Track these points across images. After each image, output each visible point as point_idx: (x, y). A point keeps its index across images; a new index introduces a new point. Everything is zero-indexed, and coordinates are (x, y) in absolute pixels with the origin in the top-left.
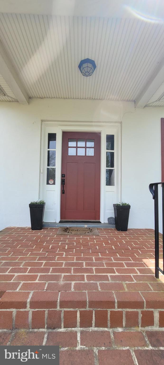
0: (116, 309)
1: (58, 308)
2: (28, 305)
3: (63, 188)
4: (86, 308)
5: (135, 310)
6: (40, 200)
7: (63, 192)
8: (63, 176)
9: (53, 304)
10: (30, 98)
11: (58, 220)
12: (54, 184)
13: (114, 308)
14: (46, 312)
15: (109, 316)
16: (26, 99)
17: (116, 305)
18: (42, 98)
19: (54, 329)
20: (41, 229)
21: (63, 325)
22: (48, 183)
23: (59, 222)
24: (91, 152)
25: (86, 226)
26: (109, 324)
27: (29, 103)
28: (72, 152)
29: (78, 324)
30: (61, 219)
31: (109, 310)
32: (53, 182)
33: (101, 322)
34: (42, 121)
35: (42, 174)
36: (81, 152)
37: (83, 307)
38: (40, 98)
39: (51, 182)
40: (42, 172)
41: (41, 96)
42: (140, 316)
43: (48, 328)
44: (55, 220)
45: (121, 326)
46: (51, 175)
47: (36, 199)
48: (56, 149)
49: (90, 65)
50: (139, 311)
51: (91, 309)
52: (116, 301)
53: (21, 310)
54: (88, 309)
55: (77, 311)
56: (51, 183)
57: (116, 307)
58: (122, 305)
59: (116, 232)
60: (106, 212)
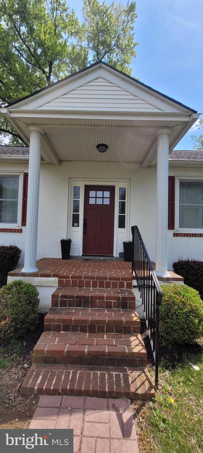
0: (108, 281)
1: (83, 279)
2: (70, 278)
3: (85, 230)
4: (95, 280)
5: (116, 281)
6: (68, 238)
7: (85, 232)
8: (85, 220)
9: (81, 278)
10: (60, 161)
11: (81, 254)
12: (78, 226)
13: (107, 280)
14: (78, 281)
15: (105, 283)
16: (57, 161)
17: (108, 279)
18: (70, 161)
19: (81, 287)
20: (69, 259)
21: (85, 286)
22: (73, 226)
23: (82, 256)
24: (107, 202)
25: (102, 258)
26: (105, 287)
27: (60, 165)
28: (92, 201)
29: (91, 286)
30: (83, 254)
31: (105, 281)
32: (77, 225)
33: (101, 285)
34: (69, 178)
35: (69, 219)
36: (99, 202)
37: (93, 279)
38: (68, 161)
39: (76, 224)
40: (69, 217)
41: (69, 160)
42: (118, 284)
43: (78, 287)
44: (79, 254)
45: (110, 288)
46: (75, 220)
47: (65, 238)
48: (79, 199)
49: (104, 147)
50: (118, 281)
51: (97, 280)
52: (108, 277)
53: (67, 279)
54: (96, 280)
55: (91, 281)
56: (75, 226)
57: (108, 280)
58: (110, 279)
59: (124, 263)
60: (118, 249)
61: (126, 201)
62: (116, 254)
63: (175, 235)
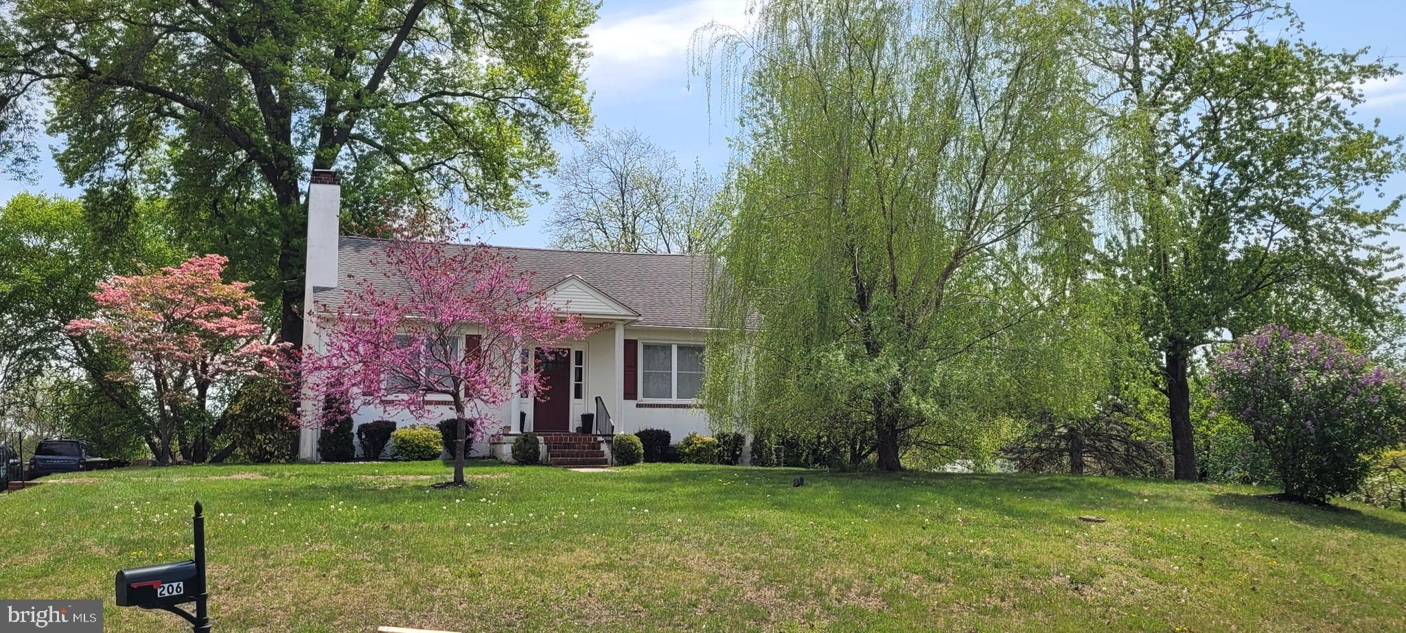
32: (526, 396)
60: (575, 423)
61: (583, 366)
62: (572, 429)
63: (638, 406)
